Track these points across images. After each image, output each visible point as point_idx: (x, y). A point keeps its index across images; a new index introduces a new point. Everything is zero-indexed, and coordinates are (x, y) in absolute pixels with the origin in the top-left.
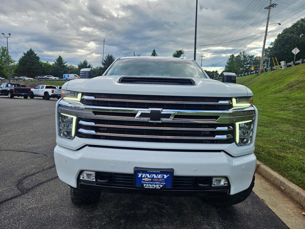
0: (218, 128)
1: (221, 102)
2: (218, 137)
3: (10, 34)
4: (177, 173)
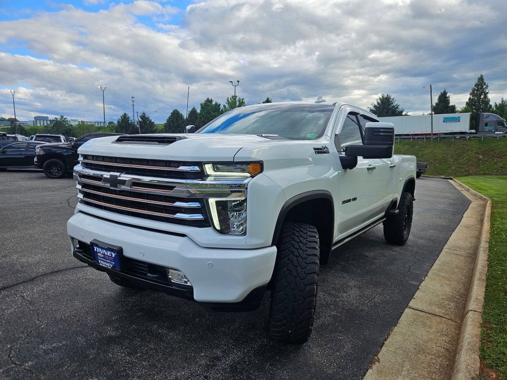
0: (178, 204)
1: (182, 168)
2: (179, 216)
3: (238, 81)
4: (127, 253)
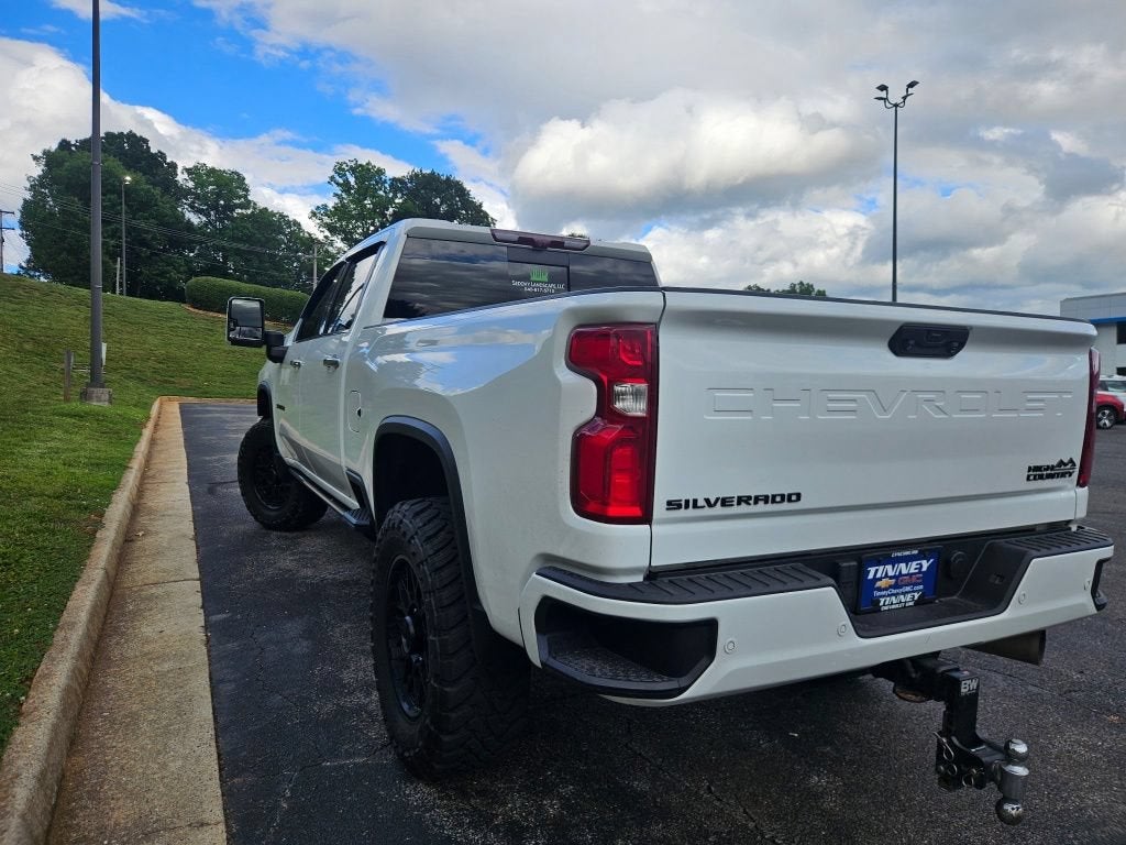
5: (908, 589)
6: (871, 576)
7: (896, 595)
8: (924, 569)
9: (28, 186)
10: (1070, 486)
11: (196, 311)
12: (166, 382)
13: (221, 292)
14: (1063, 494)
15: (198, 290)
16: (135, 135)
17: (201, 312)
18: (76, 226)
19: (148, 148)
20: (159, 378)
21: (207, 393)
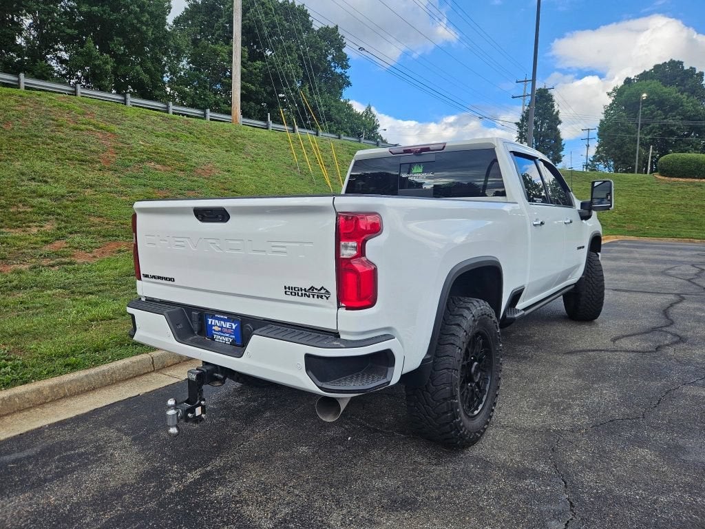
5: (227, 335)
6: (210, 323)
7: (221, 336)
8: (234, 328)
9: (604, 112)
10: (331, 306)
11: (663, 178)
12: (619, 226)
13: (682, 163)
14: (328, 310)
15: (665, 164)
16: (674, 61)
17: (667, 178)
18: (623, 131)
19: (683, 67)
20: (615, 224)
21: (645, 234)
